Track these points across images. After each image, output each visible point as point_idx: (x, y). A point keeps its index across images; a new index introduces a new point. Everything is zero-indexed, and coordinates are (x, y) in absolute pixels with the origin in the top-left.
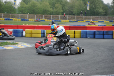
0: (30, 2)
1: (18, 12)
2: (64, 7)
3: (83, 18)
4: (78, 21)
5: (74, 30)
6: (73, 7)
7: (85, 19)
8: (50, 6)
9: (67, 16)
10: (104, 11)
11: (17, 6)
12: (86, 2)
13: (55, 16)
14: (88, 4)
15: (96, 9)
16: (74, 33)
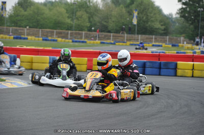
0: (32, 7)
2: (92, 17)
3: (126, 38)
4: (117, 44)
6: (108, 19)
7: (129, 40)
8: (67, 15)
10: (163, 27)
11: (7, 13)
12: (131, 10)
13: (76, 34)
14: (136, 14)
15: (149, 23)
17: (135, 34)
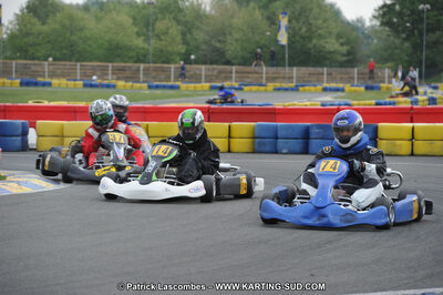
0: (58, 14)
1: (9, 53)
2: (191, 33)
3: (264, 75)
4: (246, 88)
5: (227, 124)
6: (224, 34)
7: (271, 79)
8: (136, 30)
9: (203, 67)
10: (344, 49)
11: (4, 30)
12: (274, 14)
13: (156, 70)
14: (284, 22)
15: (314, 41)
16: (226, 134)
17: (284, 66)
